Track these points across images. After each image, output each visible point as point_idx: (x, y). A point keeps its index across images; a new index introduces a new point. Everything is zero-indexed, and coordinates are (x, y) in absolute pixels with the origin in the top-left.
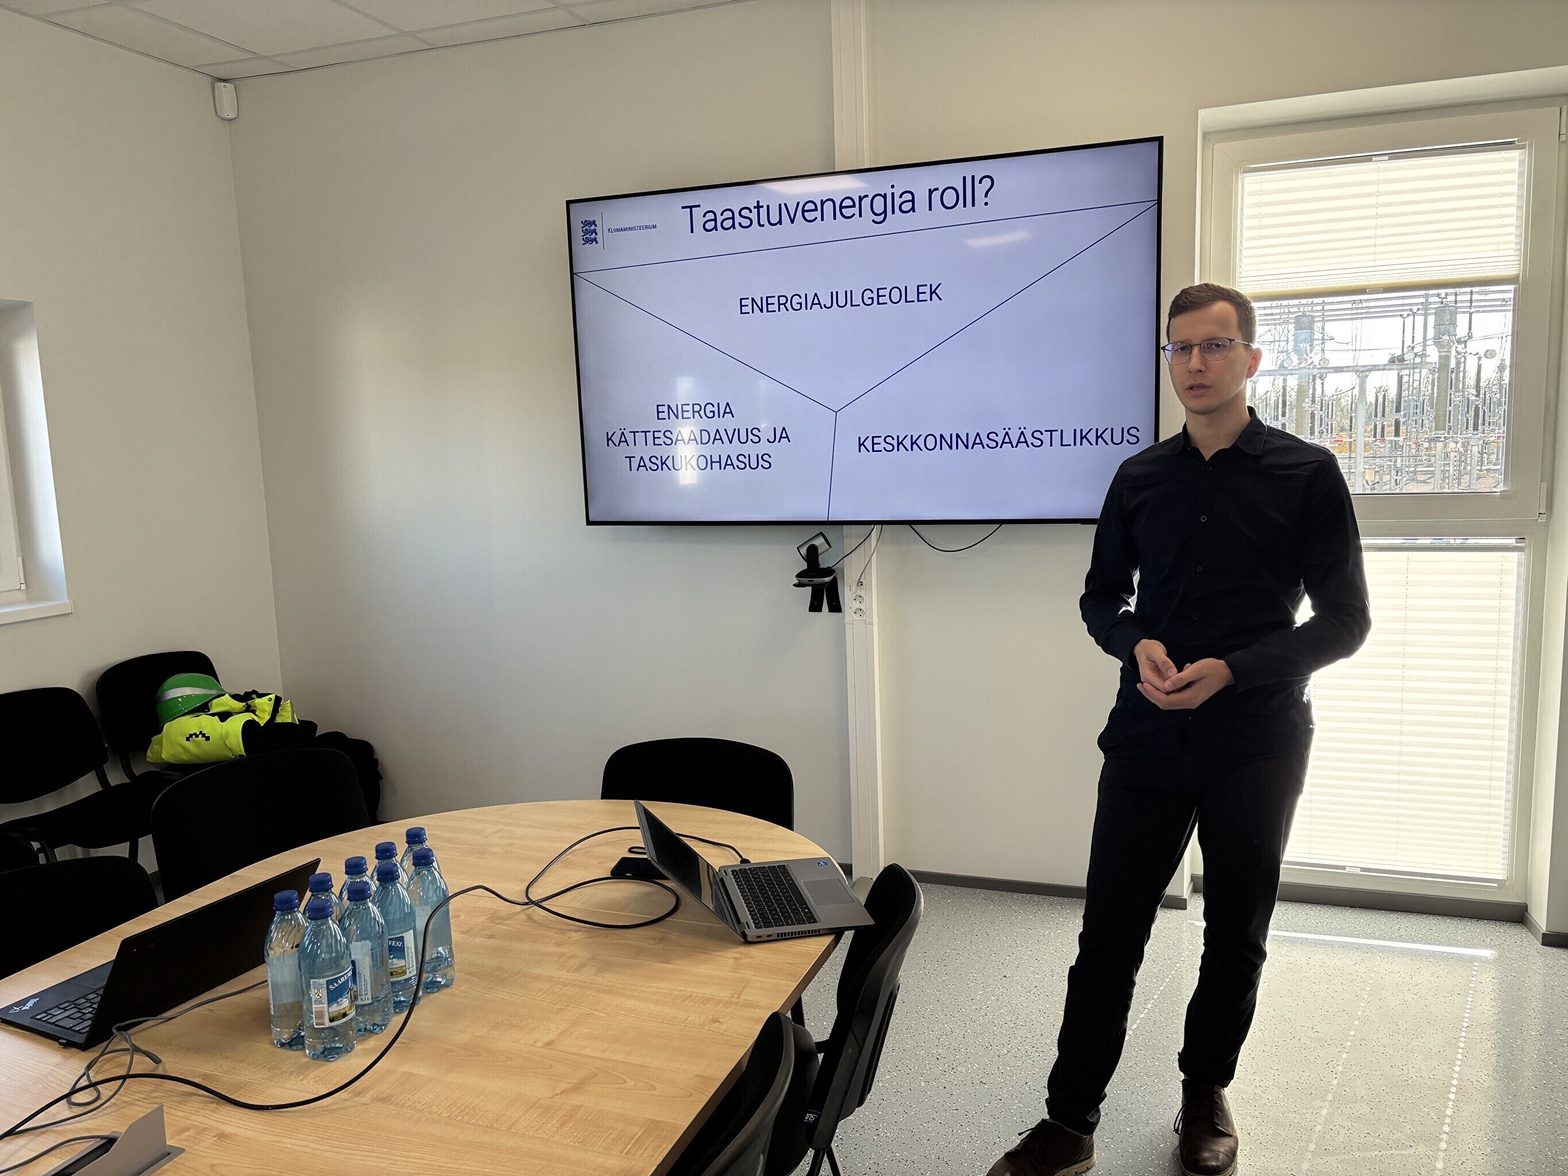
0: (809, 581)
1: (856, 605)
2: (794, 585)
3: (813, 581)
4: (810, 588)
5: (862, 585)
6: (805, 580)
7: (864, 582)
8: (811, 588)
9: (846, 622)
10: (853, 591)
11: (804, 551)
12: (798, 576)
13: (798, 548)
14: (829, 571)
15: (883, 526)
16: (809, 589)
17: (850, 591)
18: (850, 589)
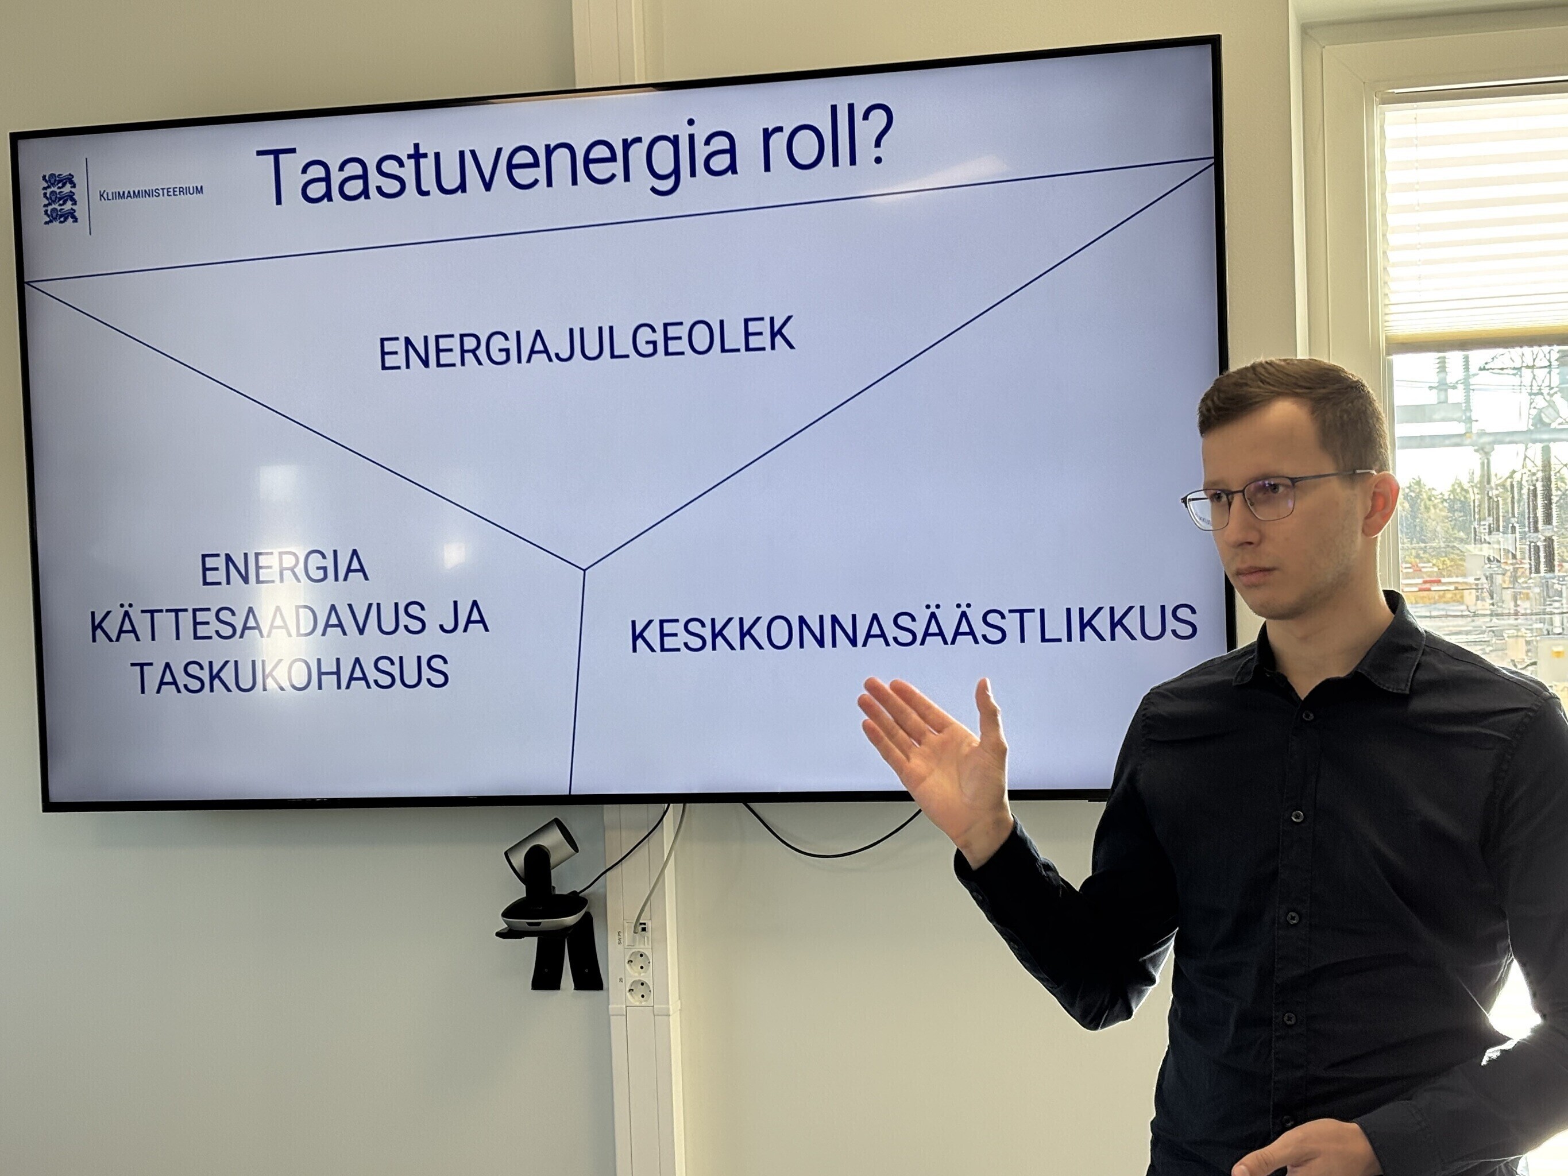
0: (530, 924)
1: (633, 974)
2: (498, 934)
3: (538, 924)
4: (534, 940)
5: (644, 929)
6: (521, 923)
7: (649, 923)
8: (536, 939)
9: (611, 1013)
10: (627, 943)
11: (519, 860)
12: (508, 914)
13: (506, 854)
14: (575, 902)
15: (688, 805)
16: (531, 943)
17: (620, 943)
18: (620, 939)
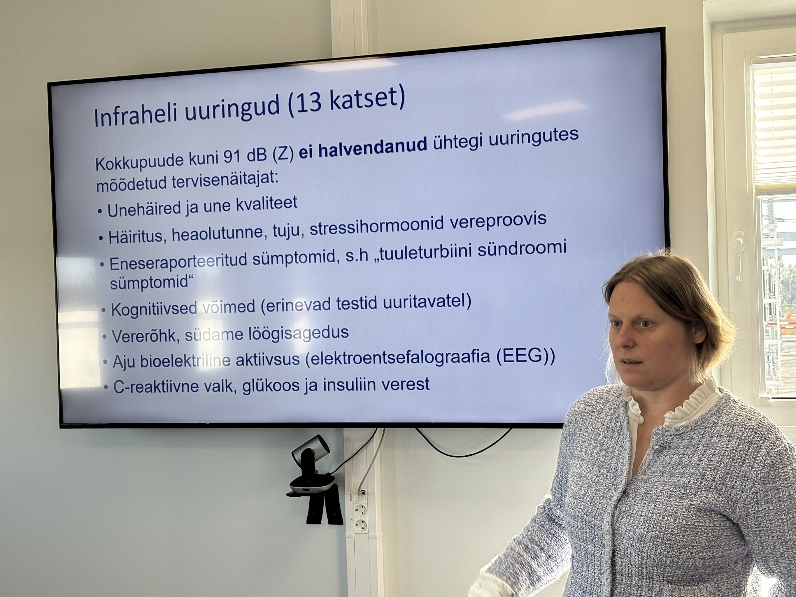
0: (304, 489)
1: (358, 516)
2: (288, 495)
3: (308, 490)
4: (308, 498)
5: (363, 493)
6: (300, 489)
7: (366, 490)
9: (346, 536)
10: (355, 500)
11: (298, 456)
12: (293, 484)
13: (292, 453)
14: (328, 478)
15: (386, 429)
16: (306, 500)
17: (351, 500)
18: (351, 498)
